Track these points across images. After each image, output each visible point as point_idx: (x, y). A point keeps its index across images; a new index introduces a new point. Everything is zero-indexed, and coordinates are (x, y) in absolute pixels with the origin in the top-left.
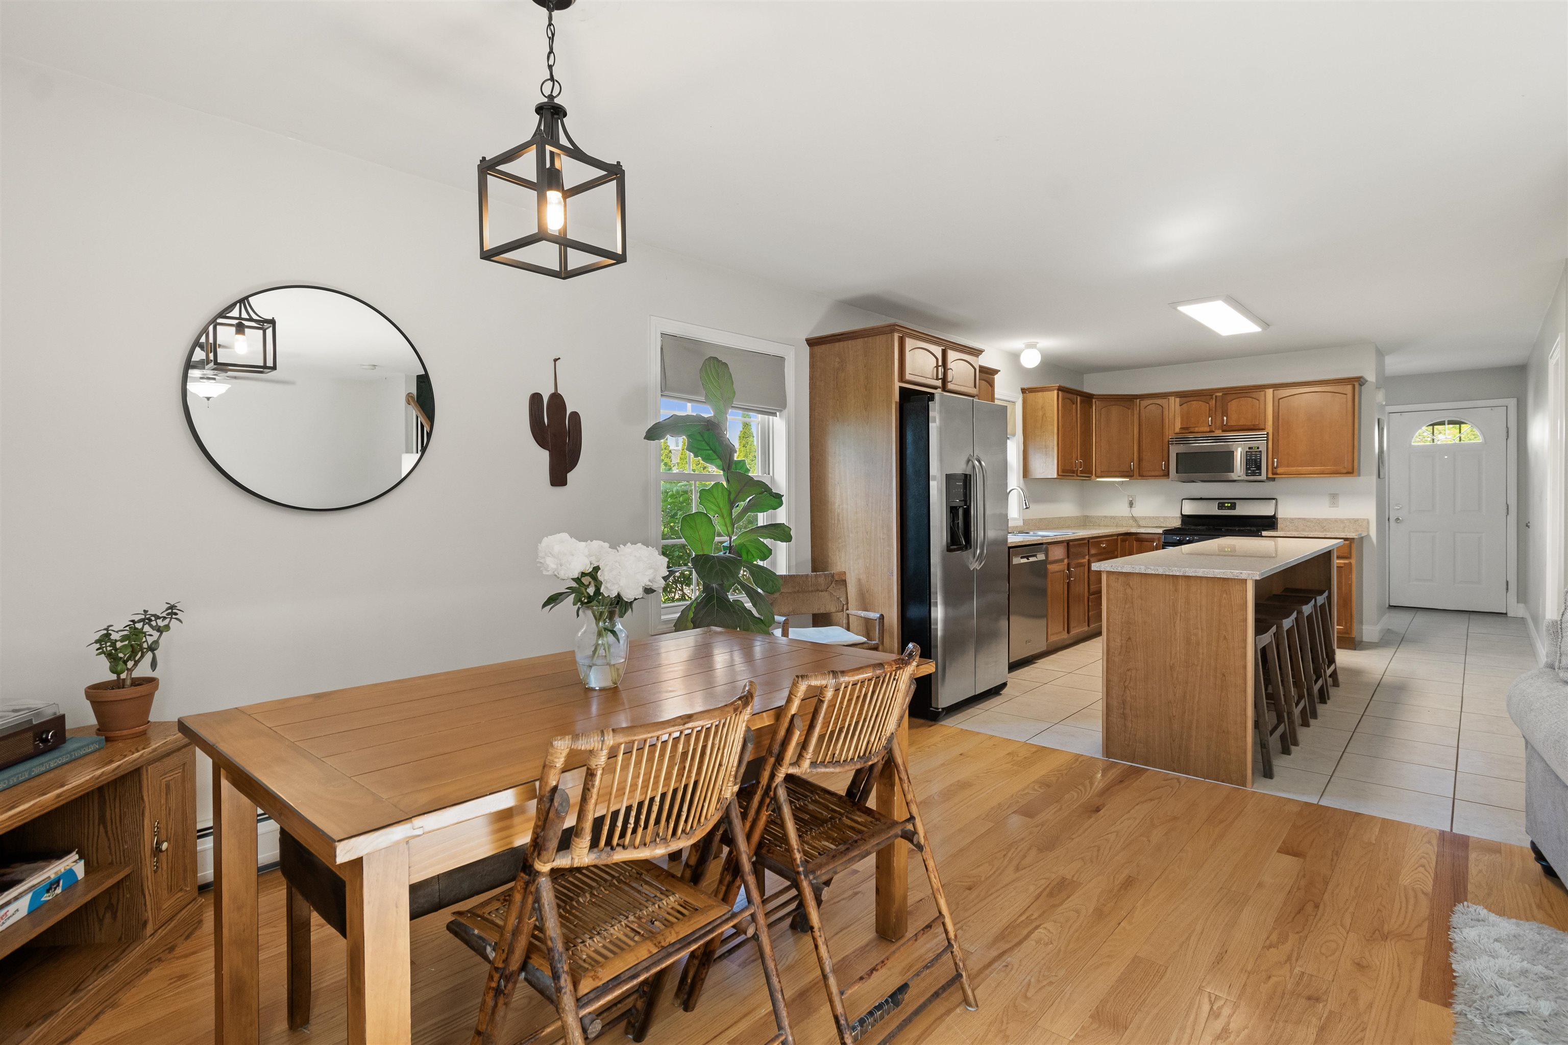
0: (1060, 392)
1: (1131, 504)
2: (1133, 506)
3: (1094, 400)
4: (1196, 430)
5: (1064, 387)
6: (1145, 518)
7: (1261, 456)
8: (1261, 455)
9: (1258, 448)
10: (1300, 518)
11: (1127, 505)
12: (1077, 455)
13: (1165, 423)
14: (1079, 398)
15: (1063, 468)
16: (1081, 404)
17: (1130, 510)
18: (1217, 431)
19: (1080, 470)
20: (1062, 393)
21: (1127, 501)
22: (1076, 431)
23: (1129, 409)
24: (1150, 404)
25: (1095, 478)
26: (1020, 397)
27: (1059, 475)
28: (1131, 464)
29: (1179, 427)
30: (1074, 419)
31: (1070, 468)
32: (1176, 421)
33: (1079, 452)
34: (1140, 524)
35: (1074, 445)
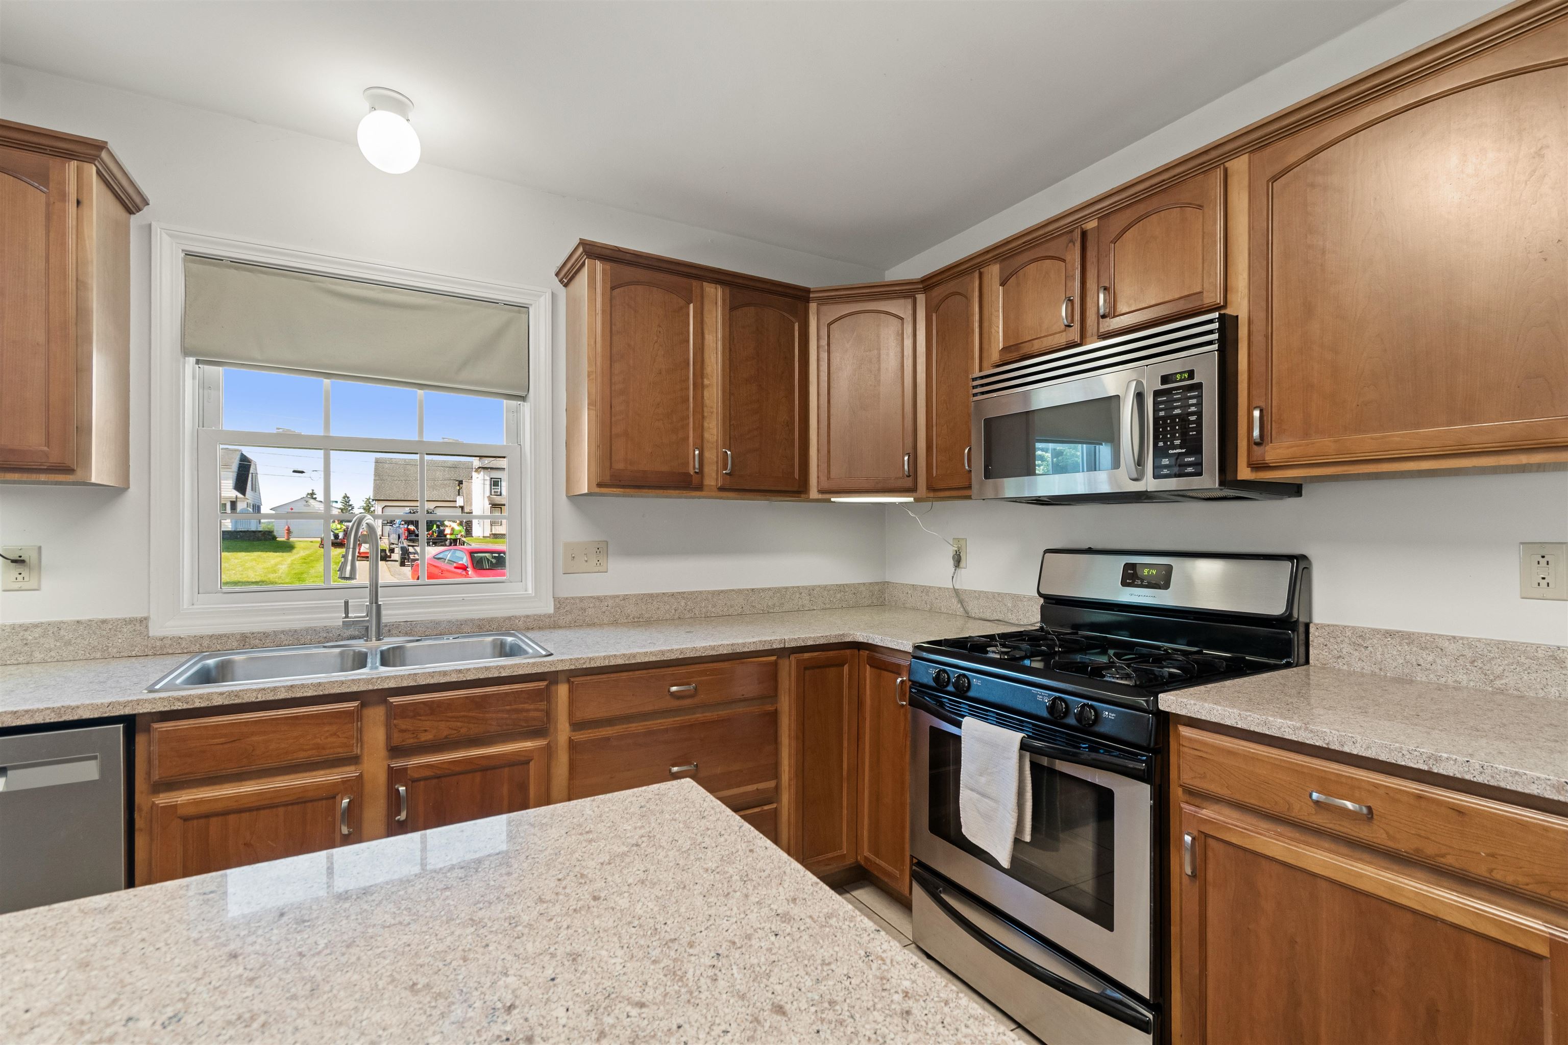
0: (599, 264)
1: (958, 560)
2: (962, 564)
3: (813, 306)
4: (1037, 346)
5: (604, 247)
6: (979, 595)
7: (1200, 404)
8: (1200, 397)
9: (1191, 374)
10: (1390, 634)
11: (951, 563)
12: (707, 435)
13: (973, 342)
14: (713, 290)
15: (620, 466)
16: (733, 308)
17: (954, 573)
18: (1088, 340)
19: (726, 473)
20: (608, 266)
21: (950, 551)
22: (700, 373)
23: (902, 319)
24: (947, 297)
25: (820, 496)
26: (554, 295)
27: (600, 485)
28: (906, 458)
29: (1001, 346)
30: (688, 341)
31: (665, 468)
32: (993, 331)
33: (714, 429)
34: (969, 609)
35: (688, 408)
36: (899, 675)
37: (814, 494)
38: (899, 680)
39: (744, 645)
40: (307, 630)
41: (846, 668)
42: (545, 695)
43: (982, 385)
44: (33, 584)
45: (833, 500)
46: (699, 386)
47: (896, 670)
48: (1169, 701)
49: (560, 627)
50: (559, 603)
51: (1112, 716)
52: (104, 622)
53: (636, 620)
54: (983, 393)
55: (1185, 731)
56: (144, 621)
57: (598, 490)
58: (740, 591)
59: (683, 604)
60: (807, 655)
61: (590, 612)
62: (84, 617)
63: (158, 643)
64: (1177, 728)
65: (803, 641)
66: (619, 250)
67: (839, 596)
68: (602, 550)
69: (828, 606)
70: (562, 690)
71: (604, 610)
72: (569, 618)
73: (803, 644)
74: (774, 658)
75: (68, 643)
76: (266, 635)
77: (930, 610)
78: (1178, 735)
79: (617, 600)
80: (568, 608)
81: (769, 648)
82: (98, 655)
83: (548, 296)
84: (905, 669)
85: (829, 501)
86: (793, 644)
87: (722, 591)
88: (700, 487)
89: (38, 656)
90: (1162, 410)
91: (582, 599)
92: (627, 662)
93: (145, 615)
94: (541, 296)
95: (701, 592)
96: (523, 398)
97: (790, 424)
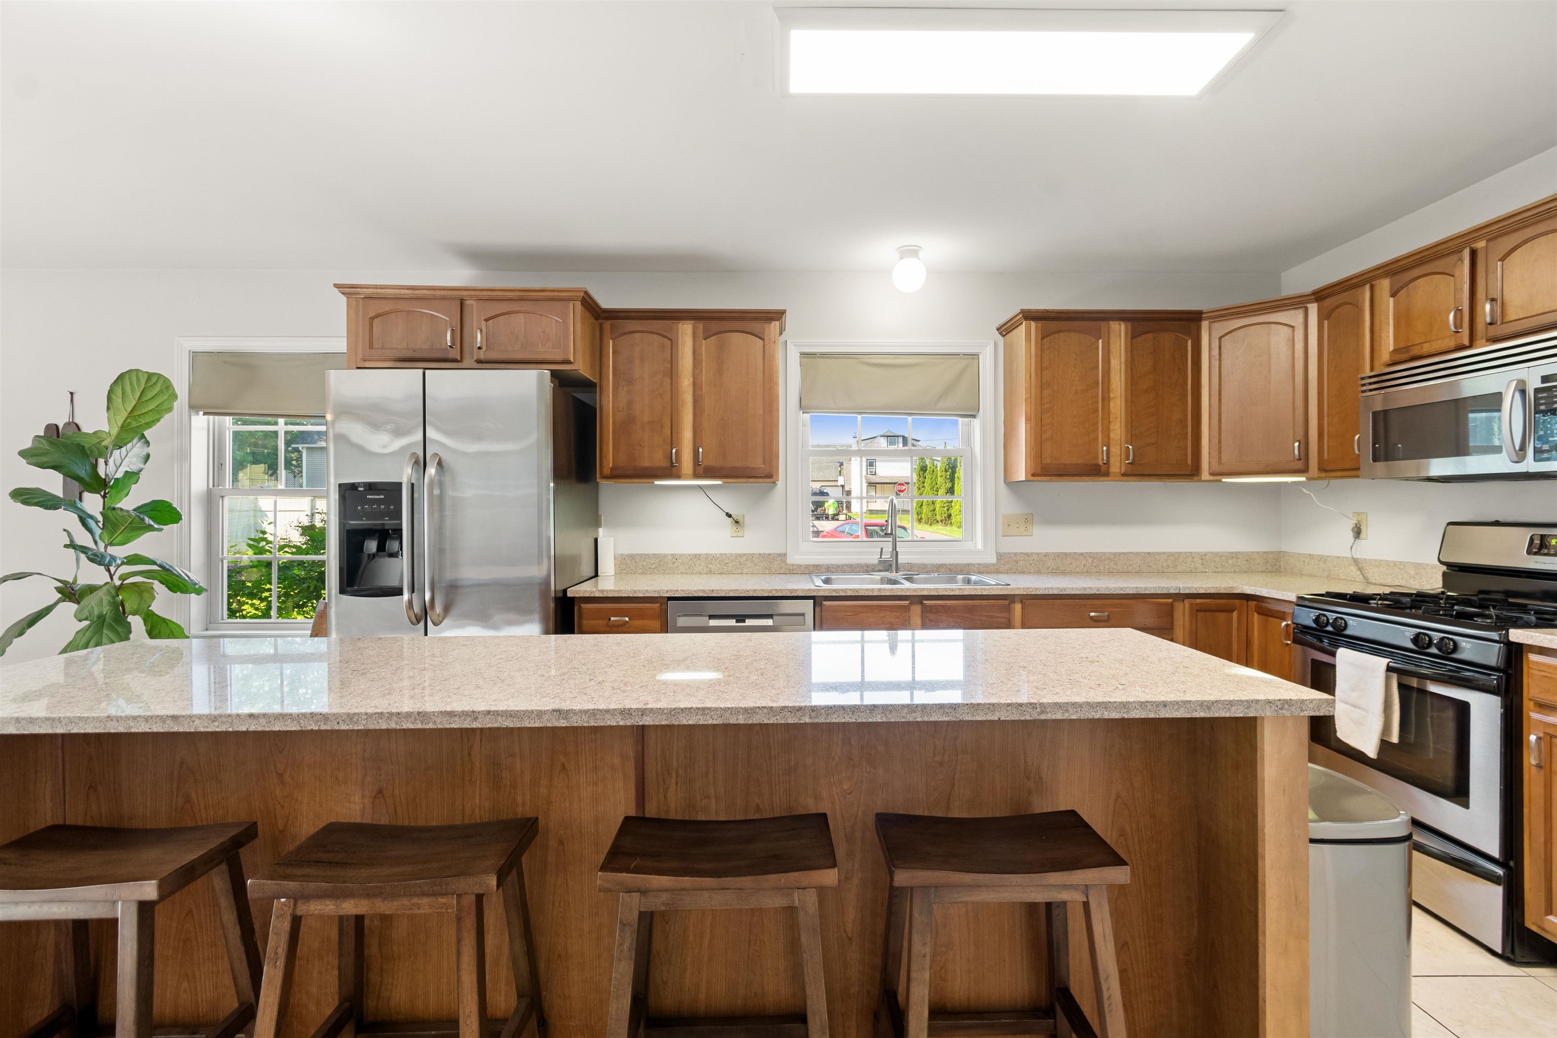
0: (1033, 323)
1: (1358, 532)
2: (1363, 535)
3: (1205, 324)
4: (1426, 349)
5: (1037, 311)
6: (1379, 563)
11: (1351, 535)
12: (1112, 435)
13: (1363, 344)
14: (1117, 326)
15: (1048, 461)
16: (1134, 336)
17: (1354, 544)
18: (1478, 342)
19: (1128, 463)
20: (1040, 324)
21: (1351, 524)
22: (1107, 389)
23: (1293, 327)
24: (1338, 307)
25: (1212, 478)
26: (996, 344)
27: (1033, 475)
28: (1297, 444)
29: (1391, 348)
30: (1098, 368)
31: (1080, 461)
32: (1383, 335)
33: (1118, 430)
34: (1369, 576)
35: (1098, 416)
36: (1285, 620)
37: (1205, 475)
38: (1284, 624)
39: (1146, 589)
40: (857, 565)
41: (1235, 614)
42: (1008, 609)
43: (1371, 384)
44: (739, 534)
45: (1223, 480)
46: (1106, 399)
47: (1282, 616)
48: (1517, 635)
49: (1001, 573)
50: (1000, 556)
51: (1468, 646)
52: (770, 554)
53: (1054, 571)
54: (1371, 390)
55: (1533, 657)
56: (785, 555)
57: (1032, 478)
58: (1138, 554)
59: (1090, 561)
60: (1199, 601)
61: (1021, 563)
62: (762, 552)
63: (791, 567)
64: (1527, 656)
65: (1196, 589)
66: (1047, 311)
67: (1231, 562)
68: (1028, 520)
69: (1220, 570)
70: (1018, 607)
71: (1031, 562)
72: (1007, 567)
73: (1195, 592)
74: (1170, 600)
75: (756, 565)
76: (838, 566)
77: (1328, 577)
78: (1528, 660)
79: (1040, 556)
80: (1006, 560)
81: (1167, 592)
82: (767, 572)
83: (992, 345)
84: (1290, 615)
85: (1220, 481)
86: (1187, 591)
87: (1122, 553)
88: (1107, 474)
89: (745, 571)
90: (1542, 404)
91: (1015, 554)
92: (1060, 593)
93: (784, 552)
94: (987, 346)
95: (1105, 553)
96: (974, 416)
97: (1183, 422)
